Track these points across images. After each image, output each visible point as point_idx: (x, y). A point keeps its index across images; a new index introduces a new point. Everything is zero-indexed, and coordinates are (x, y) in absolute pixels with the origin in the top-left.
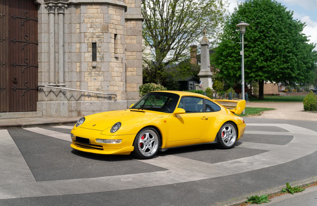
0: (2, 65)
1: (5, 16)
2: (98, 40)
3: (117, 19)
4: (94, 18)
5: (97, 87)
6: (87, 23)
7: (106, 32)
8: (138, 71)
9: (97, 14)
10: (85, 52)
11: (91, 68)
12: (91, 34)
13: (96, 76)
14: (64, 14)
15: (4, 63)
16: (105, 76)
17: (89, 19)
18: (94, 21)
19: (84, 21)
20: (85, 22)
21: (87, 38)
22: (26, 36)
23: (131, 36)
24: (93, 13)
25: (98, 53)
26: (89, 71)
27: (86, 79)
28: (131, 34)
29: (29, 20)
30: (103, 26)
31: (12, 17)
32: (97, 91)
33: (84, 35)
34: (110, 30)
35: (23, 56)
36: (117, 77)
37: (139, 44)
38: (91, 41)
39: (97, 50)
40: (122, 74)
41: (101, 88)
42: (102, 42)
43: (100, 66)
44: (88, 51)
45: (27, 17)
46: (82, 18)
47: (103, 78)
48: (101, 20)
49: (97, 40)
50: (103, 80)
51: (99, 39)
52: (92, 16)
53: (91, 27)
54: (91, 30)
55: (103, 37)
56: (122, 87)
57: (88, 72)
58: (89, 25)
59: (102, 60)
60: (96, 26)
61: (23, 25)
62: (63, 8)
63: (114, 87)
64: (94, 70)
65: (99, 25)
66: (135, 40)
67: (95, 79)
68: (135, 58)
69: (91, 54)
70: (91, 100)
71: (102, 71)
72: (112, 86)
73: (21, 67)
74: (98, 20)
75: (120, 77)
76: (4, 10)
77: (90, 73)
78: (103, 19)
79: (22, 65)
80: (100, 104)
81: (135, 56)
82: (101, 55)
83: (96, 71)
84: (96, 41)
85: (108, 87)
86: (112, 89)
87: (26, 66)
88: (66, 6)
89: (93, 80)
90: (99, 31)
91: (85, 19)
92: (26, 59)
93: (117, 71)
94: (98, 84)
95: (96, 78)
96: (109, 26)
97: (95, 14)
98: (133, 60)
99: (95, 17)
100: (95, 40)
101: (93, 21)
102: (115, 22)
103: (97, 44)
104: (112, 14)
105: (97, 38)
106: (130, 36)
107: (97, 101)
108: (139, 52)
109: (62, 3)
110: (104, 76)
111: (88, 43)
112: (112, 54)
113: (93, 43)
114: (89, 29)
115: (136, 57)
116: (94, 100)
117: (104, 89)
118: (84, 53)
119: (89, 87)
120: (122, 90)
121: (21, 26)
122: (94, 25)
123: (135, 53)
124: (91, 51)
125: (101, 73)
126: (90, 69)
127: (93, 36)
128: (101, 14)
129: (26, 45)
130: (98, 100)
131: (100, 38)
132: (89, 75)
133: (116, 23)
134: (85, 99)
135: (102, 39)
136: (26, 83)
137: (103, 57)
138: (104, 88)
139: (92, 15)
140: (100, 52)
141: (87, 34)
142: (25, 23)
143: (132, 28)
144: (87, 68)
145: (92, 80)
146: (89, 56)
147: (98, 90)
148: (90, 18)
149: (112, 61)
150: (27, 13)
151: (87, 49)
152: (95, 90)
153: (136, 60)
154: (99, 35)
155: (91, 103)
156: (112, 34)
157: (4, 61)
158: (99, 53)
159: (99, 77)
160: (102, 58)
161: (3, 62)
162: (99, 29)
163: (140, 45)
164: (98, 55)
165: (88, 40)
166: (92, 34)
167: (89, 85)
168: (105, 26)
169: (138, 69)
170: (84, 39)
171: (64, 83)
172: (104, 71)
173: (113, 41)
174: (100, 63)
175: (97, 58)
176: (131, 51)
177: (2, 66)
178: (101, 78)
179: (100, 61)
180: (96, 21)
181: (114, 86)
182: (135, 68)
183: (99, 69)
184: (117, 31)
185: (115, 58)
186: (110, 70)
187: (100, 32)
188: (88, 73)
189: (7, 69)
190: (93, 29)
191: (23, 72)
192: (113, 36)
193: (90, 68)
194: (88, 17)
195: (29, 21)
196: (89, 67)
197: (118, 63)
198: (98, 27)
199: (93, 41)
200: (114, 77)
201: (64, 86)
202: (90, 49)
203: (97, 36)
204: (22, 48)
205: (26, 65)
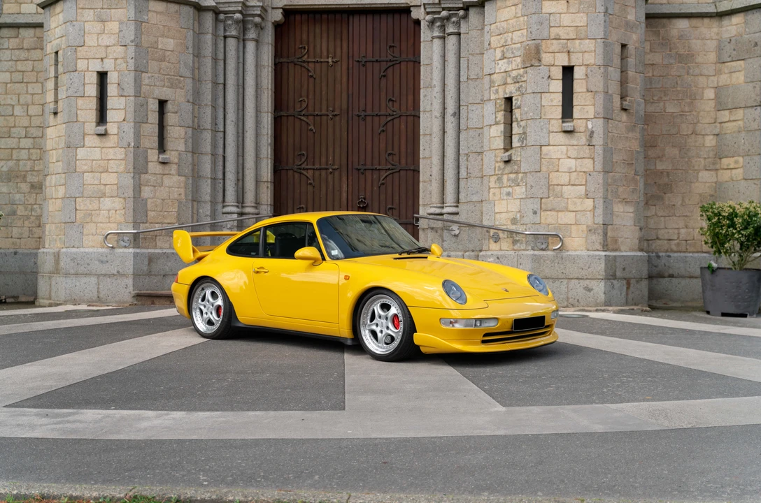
0: (331, 170)
1: (339, 63)
2: (516, 90)
3: (571, 25)
4: (508, 32)
5: (511, 215)
6: (495, 49)
7: (532, 66)
8: (748, 165)
9: (515, 20)
10: (491, 125)
11: (502, 165)
12: (503, 77)
13: (510, 186)
14: (459, 34)
15: (336, 167)
16: (528, 186)
17: (499, 37)
18: (509, 40)
19: (489, 44)
20: (492, 45)
21: (495, 88)
22: (390, 100)
23: (732, 63)
24: (507, 20)
25: (514, 125)
26: (497, 172)
27: (491, 194)
28: (730, 56)
29: (400, 63)
30: (525, 49)
31: (358, 61)
32: (513, 224)
33: (488, 80)
34: (546, 58)
35: (383, 145)
36: (569, 187)
37: (751, 84)
38: (501, 95)
39: (514, 117)
40: (589, 178)
41: (520, 216)
42: (523, 94)
43: (519, 159)
44: (496, 121)
45: (395, 55)
46: (487, 37)
47: (524, 189)
48: (522, 34)
49: (514, 91)
50: (524, 196)
51: (517, 85)
52: (505, 26)
53: (503, 58)
54: (503, 66)
55: (525, 79)
56: (589, 214)
57: (497, 175)
58: (499, 54)
59: (523, 143)
60: (512, 53)
61: (384, 76)
62: (454, 19)
63: (560, 213)
64: (509, 168)
65: (518, 49)
66: (743, 73)
67: (508, 194)
68: (740, 127)
69: (501, 127)
70: (501, 250)
71: (522, 170)
72: (549, 213)
73: (377, 172)
74: (517, 36)
75: (584, 187)
76: (338, 50)
77: (499, 179)
78: (527, 31)
79: (380, 167)
80: (515, 259)
81: (740, 122)
82: (522, 128)
83: (510, 173)
84: (511, 93)
85: (535, 213)
86: (550, 220)
87: (389, 169)
88: (461, 13)
89: (505, 197)
90: (518, 66)
91: (493, 39)
92: (390, 154)
93: (570, 168)
94: (514, 206)
95: (510, 190)
96: (543, 47)
97: (511, 22)
98: (734, 135)
99: (511, 30)
100: (511, 90)
101: (506, 41)
102: (562, 33)
103: (514, 99)
104: (552, 11)
105: (514, 85)
106: (729, 64)
107: (512, 253)
108: (752, 107)
109: (449, 9)
110: (526, 184)
111: (496, 99)
112: (553, 122)
113: (507, 99)
114: (498, 64)
115: (742, 126)
116: (506, 249)
117: (526, 220)
118: (488, 127)
119: (498, 216)
120: (590, 223)
121: (380, 79)
122: (508, 50)
123: (741, 111)
124: (502, 121)
125: (520, 175)
126: (500, 169)
127: (506, 79)
128: (522, 19)
129: (391, 122)
130: (514, 250)
131: (520, 84)
132: (497, 185)
133: (568, 34)
134: (489, 247)
135: (524, 84)
136: (390, 208)
137: (524, 133)
138: (525, 218)
139: (504, 24)
140: (519, 120)
141: (494, 77)
142: (390, 70)
143: (733, 39)
144: (494, 167)
145: (502, 197)
146: (497, 132)
147: (514, 221)
148: (501, 34)
149: (551, 143)
150: (393, 46)
151: (494, 117)
152: (509, 223)
153: (743, 134)
154: (517, 76)
155: (498, 258)
156: (553, 69)
157: (337, 162)
158: (518, 124)
159: (517, 188)
160: (524, 136)
161: (333, 165)
162: (519, 60)
163: (755, 87)
164: (516, 130)
165: (497, 91)
166: (504, 74)
167: (496, 211)
168: (529, 49)
169: (747, 161)
170: (488, 91)
171: (457, 206)
172: (527, 171)
173: (557, 86)
174: (519, 149)
175: (513, 137)
176: (730, 107)
177: (331, 173)
178: (520, 191)
179: (519, 145)
180: (512, 39)
181: (558, 211)
182: (741, 159)
183: (516, 167)
184: (573, 57)
185: (562, 134)
186: (544, 169)
187: (520, 67)
188: (496, 177)
189: (344, 179)
190: (505, 60)
191: (383, 184)
192: (558, 73)
193: (499, 167)
194: (498, 32)
195: (398, 65)
196: (497, 162)
197: (576, 147)
198: (517, 54)
199: (507, 94)
200: (560, 187)
201: (457, 214)
202: (500, 116)
203: (514, 78)
204: (381, 129)
205: (390, 166)
